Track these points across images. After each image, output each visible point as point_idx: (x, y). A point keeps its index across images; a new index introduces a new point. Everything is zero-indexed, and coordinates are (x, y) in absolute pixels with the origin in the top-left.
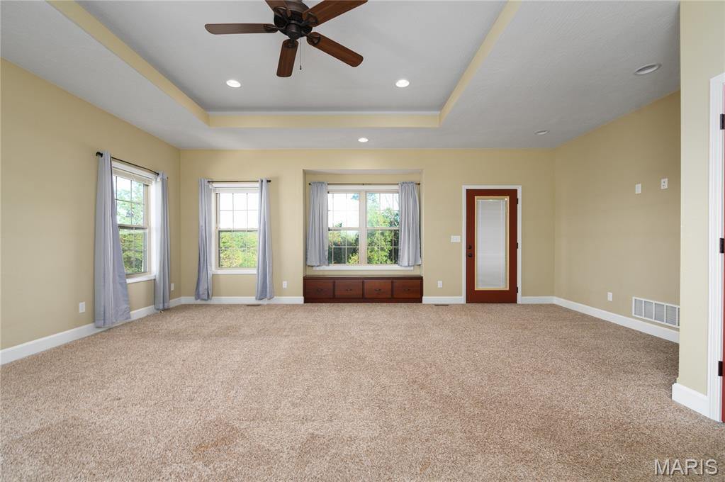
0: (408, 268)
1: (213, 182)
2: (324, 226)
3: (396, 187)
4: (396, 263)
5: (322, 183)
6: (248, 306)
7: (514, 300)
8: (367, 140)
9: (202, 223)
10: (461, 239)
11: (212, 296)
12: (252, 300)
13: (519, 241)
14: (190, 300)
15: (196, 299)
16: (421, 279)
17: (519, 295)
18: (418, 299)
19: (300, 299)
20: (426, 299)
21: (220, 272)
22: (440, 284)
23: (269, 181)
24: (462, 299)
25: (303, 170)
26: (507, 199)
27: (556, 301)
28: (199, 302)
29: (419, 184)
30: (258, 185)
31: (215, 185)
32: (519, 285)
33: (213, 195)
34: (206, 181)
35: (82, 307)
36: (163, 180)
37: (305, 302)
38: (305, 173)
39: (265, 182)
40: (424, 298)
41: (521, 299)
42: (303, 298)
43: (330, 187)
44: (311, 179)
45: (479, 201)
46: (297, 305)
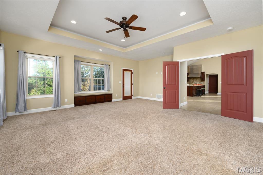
0: (107, 91)
1: (26, 53)
2: (80, 77)
4: (103, 90)
5: (79, 61)
6: (49, 111)
7: (132, 98)
8: (102, 50)
10: (121, 82)
11: (27, 109)
12: (51, 109)
13: (133, 83)
14: (12, 113)
16: (112, 94)
17: (133, 96)
18: (111, 101)
20: (113, 100)
23: (60, 57)
24: (122, 99)
25: (74, 55)
26: (131, 72)
27: (139, 97)
28: (18, 114)
29: (109, 65)
32: (133, 94)
34: (23, 52)
37: (75, 106)
38: (75, 56)
39: (58, 57)
41: (133, 97)
42: (74, 105)
43: (82, 63)
44: (76, 59)
45: (125, 72)
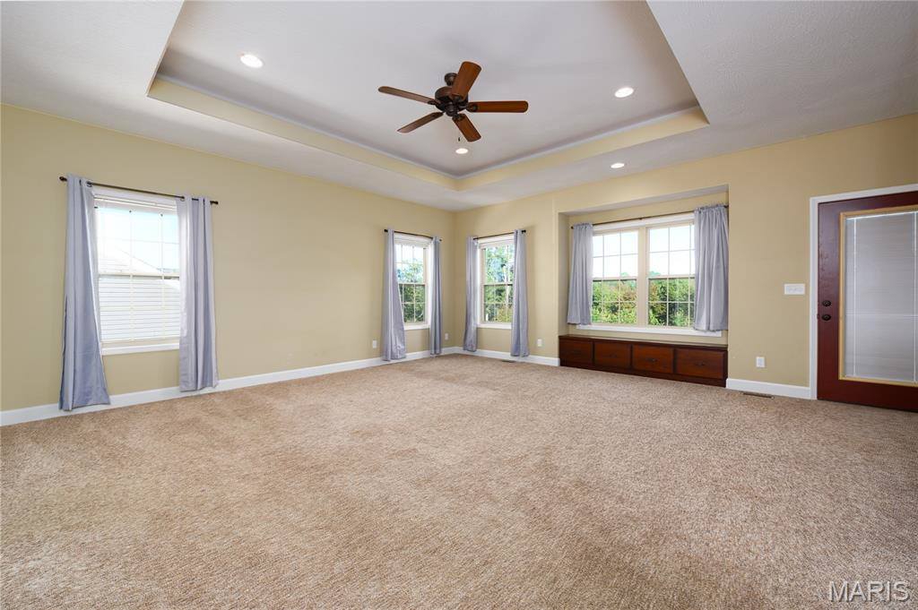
0: (709, 334)
1: (478, 238)
2: (588, 277)
3: (691, 216)
5: (586, 224)
6: (503, 361)
9: (468, 279)
10: (806, 289)
11: (477, 348)
12: (507, 356)
14: (458, 350)
15: (464, 349)
16: (723, 350)
18: (719, 382)
19: (555, 361)
20: (731, 383)
21: (483, 326)
22: (760, 362)
23: (525, 231)
24: (809, 391)
25: (560, 213)
28: (466, 353)
29: (727, 207)
30: (512, 237)
31: (480, 241)
33: (479, 251)
34: (472, 238)
35: (375, 344)
36: (435, 243)
37: (560, 365)
39: (519, 233)
40: (728, 380)
42: (558, 359)
43: (597, 228)
44: (573, 222)
45: (852, 219)
46: (552, 367)
